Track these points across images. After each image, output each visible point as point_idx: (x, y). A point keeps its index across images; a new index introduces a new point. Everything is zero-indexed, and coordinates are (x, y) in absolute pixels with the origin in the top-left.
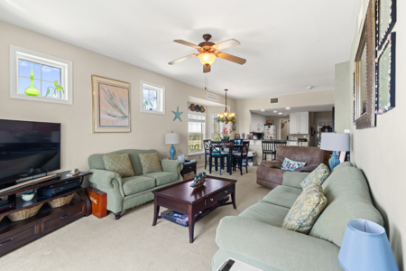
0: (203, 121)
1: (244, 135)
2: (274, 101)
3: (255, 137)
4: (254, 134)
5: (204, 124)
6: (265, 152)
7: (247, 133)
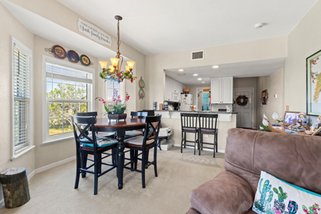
0: (90, 81)
1: (155, 104)
2: (198, 55)
3: (171, 108)
4: (170, 103)
5: (91, 86)
6: (185, 130)
7: (160, 102)
